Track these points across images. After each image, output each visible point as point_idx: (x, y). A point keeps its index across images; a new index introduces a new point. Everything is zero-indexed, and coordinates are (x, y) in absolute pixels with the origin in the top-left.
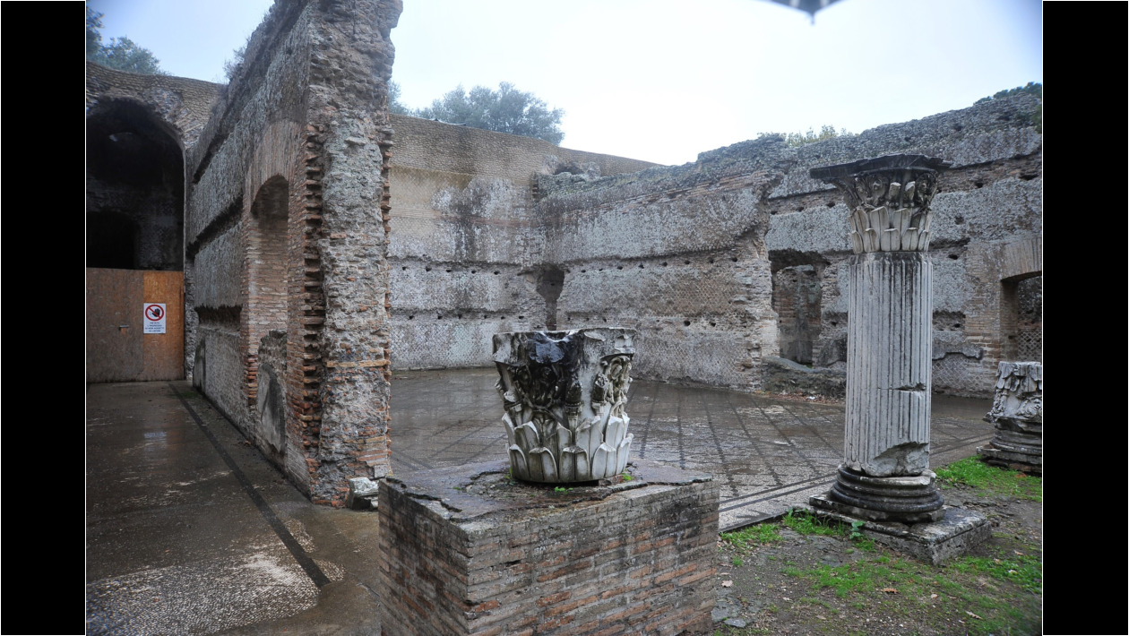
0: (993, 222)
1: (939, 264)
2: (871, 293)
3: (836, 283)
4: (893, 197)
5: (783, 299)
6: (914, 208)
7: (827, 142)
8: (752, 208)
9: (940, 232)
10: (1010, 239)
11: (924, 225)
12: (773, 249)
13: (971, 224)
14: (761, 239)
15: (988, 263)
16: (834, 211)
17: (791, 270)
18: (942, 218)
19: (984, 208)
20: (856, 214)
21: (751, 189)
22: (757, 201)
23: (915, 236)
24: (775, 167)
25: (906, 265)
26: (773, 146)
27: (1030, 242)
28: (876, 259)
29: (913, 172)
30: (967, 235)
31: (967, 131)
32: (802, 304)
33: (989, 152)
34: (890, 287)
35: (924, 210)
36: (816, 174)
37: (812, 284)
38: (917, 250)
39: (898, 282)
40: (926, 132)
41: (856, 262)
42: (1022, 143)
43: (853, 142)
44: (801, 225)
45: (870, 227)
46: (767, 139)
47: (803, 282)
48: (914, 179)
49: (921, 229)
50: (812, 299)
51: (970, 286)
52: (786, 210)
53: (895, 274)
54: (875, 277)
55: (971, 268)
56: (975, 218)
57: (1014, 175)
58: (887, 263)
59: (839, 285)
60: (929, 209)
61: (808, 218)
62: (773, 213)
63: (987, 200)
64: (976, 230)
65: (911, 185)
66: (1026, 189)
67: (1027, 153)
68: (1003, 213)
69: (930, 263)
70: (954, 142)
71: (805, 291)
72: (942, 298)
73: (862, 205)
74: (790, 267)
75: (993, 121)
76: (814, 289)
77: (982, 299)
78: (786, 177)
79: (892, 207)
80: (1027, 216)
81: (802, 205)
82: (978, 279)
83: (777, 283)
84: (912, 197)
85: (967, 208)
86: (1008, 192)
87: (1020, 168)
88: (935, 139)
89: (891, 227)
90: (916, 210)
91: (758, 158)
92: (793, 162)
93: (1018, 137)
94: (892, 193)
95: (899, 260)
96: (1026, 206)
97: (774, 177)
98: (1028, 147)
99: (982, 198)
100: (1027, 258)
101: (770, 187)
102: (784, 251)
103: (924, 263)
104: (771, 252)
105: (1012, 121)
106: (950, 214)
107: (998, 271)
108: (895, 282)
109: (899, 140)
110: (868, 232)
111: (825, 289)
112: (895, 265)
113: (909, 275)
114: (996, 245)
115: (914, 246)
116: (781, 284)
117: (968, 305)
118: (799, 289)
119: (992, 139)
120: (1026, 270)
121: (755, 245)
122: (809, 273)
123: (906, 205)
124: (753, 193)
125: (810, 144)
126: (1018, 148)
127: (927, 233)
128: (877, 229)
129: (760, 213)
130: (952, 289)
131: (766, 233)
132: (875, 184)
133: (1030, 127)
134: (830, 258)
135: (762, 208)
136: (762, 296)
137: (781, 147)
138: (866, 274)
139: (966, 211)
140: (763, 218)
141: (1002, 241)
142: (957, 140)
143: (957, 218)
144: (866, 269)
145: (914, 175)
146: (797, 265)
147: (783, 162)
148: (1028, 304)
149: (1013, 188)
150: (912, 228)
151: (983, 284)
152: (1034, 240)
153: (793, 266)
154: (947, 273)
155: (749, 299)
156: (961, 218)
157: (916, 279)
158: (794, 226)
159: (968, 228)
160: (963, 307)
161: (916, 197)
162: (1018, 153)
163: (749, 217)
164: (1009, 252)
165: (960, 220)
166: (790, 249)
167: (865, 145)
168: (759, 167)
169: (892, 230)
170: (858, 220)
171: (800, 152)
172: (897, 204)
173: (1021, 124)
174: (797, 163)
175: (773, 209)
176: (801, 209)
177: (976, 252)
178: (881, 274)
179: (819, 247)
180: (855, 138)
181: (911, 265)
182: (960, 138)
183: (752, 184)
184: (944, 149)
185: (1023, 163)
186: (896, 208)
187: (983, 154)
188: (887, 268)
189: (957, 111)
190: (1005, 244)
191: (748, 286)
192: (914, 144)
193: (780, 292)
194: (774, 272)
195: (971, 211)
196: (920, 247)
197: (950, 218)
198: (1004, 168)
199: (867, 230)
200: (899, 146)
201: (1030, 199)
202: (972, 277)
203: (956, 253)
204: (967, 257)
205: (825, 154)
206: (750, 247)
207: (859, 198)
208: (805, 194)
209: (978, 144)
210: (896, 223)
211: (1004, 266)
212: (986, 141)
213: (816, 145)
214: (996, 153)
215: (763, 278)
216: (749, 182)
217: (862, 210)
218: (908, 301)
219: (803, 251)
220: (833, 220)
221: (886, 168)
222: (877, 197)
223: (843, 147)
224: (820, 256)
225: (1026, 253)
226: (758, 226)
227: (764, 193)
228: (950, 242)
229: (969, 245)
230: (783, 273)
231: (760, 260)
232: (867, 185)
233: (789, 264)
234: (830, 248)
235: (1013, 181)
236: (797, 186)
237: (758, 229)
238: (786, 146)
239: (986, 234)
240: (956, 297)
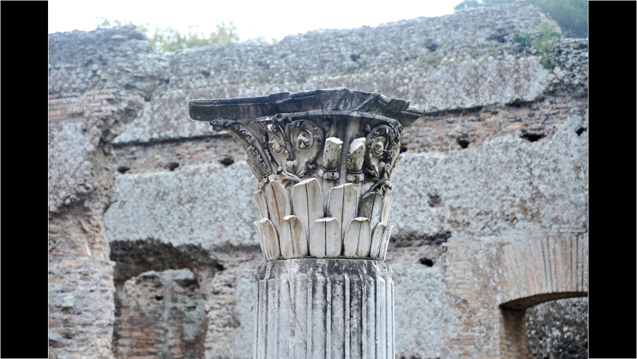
0: (484, 207)
1: (404, 275)
2: (293, 334)
3: (233, 304)
4: (330, 164)
5: (136, 334)
6: (364, 182)
7: (223, 49)
8: (80, 159)
9: (406, 220)
10: (509, 235)
11: (380, 213)
12: (120, 238)
13: (452, 209)
14: (97, 218)
15: (479, 275)
16: (232, 173)
17: (153, 277)
18: (408, 195)
19: (471, 182)
20: (268, 188)
21: (80, 124)
22: (91, 148)
23: (365, 233)
24: (128, 87)
25: (351, 283)
26: (125, 47)
27: (539, 242)
28: (301, 270)
29: (362, 121)
30: (447, 227)
31: (445, 53)
32: (171, 342)
33: (476, 92)
34: (325, 322)
35: (379, 187)
36: (198, 111)
37: (190, 303)
38: (369, 256)
39: (338, 313)
40: (384, 49)
41: (267, 276)
42: (523, 81)
43: (267, 53)
44: (173, 196)
45: (292, 213)
46: (113, 32)
47: (175, 300)
48: (364, 133)
49: (375, 220)
50: (190, 332)
51: (453, 313)
52: (146, 166)
53: (332, 298)
54: (300, 304)
55: (453, 283)
56: (457, 197)
57: (512, 132)
58: (320, 278)
59: (238, 308)
60: (387, 186)
61: (185, 184)
62: (123, 170)
63: (475, 169)
64: (460, 218)
65: (359, 143)
66: (530, 155)
67: (529, 97)
68: (498, 193)
69: (390, 281)
70: (426, 69)
71: (178, 316)
72: (410, 334)
73: (279, 173)
74: (151, 273)
75: (482, 41)
76: (193, 314)
77: (472, 338)
78: (147, 107)
79: (328, 180)
80: (533, 200)
81: (175, 160)
82: (465, 302)
83: (124, 303)
84: (360, 164)
85: (446, 180)
86: (505, 159)
87: (520, 120)
88: (398, 60)
89: (325, 216)
90: (368, 186)
91: (95, 67)
92: (162, 81)
93: (517, 71)
94: (328, 156)
95: (340, 273)
96: (531, 183)
97: (124, 105)
98: (531, 89)
99: (467, 167)
100: (536, 268)
101: (116, 122)
102: (140, 242)
103: (380, 279)
104: (115, 245)
105: (508, 45)
106: (420, 189)
107: (495, 289)
108: (332, 313)
109: (342, 57)
110: (289, 221)
111: (212, 314)
112: (334, 282)
113: (355, 301)
114: (489, 245)
115: (364, 252)
116: (133, 304)
117: (451, 347)
118: (166, 314)
119: (481, 71)
120: (535, 291)
121: (84, 231)
122: (187, 283)
123: (351, 178)
124: (85, 131)
125: (193, 50)
126: (517, 89)
127: (384, 228)
128: (303, 217)
129: (95, 169)
130: (426, 319)
131: (106, 208)
132: (301, 137)
133: (532, 58)
134: (221, 257)
135: (101, 159)
136: (94, 329)
137: (140, 50)
138: (284, 298)
139: (444, 186)
140: (101, 180)
141: (499, 239)
142: (431, 67)
143: (431, 197)
144: (284, 288)
145: (366, 127)
146: (164, 269)
147: (142, 79)
148: (541, 347)
149: (512, 153)
150: (360, 219)
151: (473, 312)
152: (545, 240)
153: (157, 270)
154: (418, 289)
155: (68, 336)
156: (437, 197)
157: (368, 308)
158: (161, 196)
159: (448, 215)
160: (443, 350)
161: (367, 165)
162: (517, 96)
163: (74, 176)
164: (509, 257)
165: (435, 200)
166: (152, 239)
167: (286, 61)
168: (96, 83)
169: (328, 219)
170: (271, 200)
171: (174, 62)
172: (336, 175)
173: (521, 51)
174: (167, 81)
175: (122, 162)
176: (173, 167)
177: (461, 256)
178: (310, 298)
179: (206, 238)
180: (270, 48)
181: (359, 283)
182: (434, 63)
183: (81, 114)
184: (410, 79)
185: (523, 113)
186: (335, 182)
187: (468, 93)
188: (319, 288)
189: (430, 19)
190: (503, 245)
191: (66, 310)
192: (364, 66)
193: (131, 320)
194: (119, 282)
195: (452, 186)
196: (374, 254)
197: (421, 196)
198: (499, 118)
199: (287, 217)
200: (341, 68)
201: (536, 172)
202: (458, 298)
203: (430, 257)
204: (448, 263)
205: (218, 71)
206: (75, 234)
207: (273, 160)
208: (183, 140)
209: (460, 76)
210: (335, 209)
211: (503, 282)
212: (473, 72)
213: (203, 53)
214: (487, 94)
215: (97, 295)
216: (76, 109)
217: (279, 182)
218: (355, 347)
219: (175, 244)
220: (231, 190)
221: (319, 112)
222: (303, 161)
223: (250, 61)
224: (205, 253)
225: (534, 260)
226: (90, 195)
227: (106, 132)
228: (422, 237)
229: (450, 243)
230: (138, 282)
231: (93, 260)
232: (287, 139)
233: (149, 267)
234: (224, 239)
235: (511, 141)
236: (167, 124)
237: (90, 198)
238: (149, 50)
239: (476, 226)
240: (432, 332)
